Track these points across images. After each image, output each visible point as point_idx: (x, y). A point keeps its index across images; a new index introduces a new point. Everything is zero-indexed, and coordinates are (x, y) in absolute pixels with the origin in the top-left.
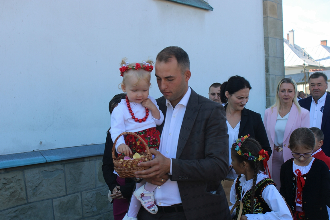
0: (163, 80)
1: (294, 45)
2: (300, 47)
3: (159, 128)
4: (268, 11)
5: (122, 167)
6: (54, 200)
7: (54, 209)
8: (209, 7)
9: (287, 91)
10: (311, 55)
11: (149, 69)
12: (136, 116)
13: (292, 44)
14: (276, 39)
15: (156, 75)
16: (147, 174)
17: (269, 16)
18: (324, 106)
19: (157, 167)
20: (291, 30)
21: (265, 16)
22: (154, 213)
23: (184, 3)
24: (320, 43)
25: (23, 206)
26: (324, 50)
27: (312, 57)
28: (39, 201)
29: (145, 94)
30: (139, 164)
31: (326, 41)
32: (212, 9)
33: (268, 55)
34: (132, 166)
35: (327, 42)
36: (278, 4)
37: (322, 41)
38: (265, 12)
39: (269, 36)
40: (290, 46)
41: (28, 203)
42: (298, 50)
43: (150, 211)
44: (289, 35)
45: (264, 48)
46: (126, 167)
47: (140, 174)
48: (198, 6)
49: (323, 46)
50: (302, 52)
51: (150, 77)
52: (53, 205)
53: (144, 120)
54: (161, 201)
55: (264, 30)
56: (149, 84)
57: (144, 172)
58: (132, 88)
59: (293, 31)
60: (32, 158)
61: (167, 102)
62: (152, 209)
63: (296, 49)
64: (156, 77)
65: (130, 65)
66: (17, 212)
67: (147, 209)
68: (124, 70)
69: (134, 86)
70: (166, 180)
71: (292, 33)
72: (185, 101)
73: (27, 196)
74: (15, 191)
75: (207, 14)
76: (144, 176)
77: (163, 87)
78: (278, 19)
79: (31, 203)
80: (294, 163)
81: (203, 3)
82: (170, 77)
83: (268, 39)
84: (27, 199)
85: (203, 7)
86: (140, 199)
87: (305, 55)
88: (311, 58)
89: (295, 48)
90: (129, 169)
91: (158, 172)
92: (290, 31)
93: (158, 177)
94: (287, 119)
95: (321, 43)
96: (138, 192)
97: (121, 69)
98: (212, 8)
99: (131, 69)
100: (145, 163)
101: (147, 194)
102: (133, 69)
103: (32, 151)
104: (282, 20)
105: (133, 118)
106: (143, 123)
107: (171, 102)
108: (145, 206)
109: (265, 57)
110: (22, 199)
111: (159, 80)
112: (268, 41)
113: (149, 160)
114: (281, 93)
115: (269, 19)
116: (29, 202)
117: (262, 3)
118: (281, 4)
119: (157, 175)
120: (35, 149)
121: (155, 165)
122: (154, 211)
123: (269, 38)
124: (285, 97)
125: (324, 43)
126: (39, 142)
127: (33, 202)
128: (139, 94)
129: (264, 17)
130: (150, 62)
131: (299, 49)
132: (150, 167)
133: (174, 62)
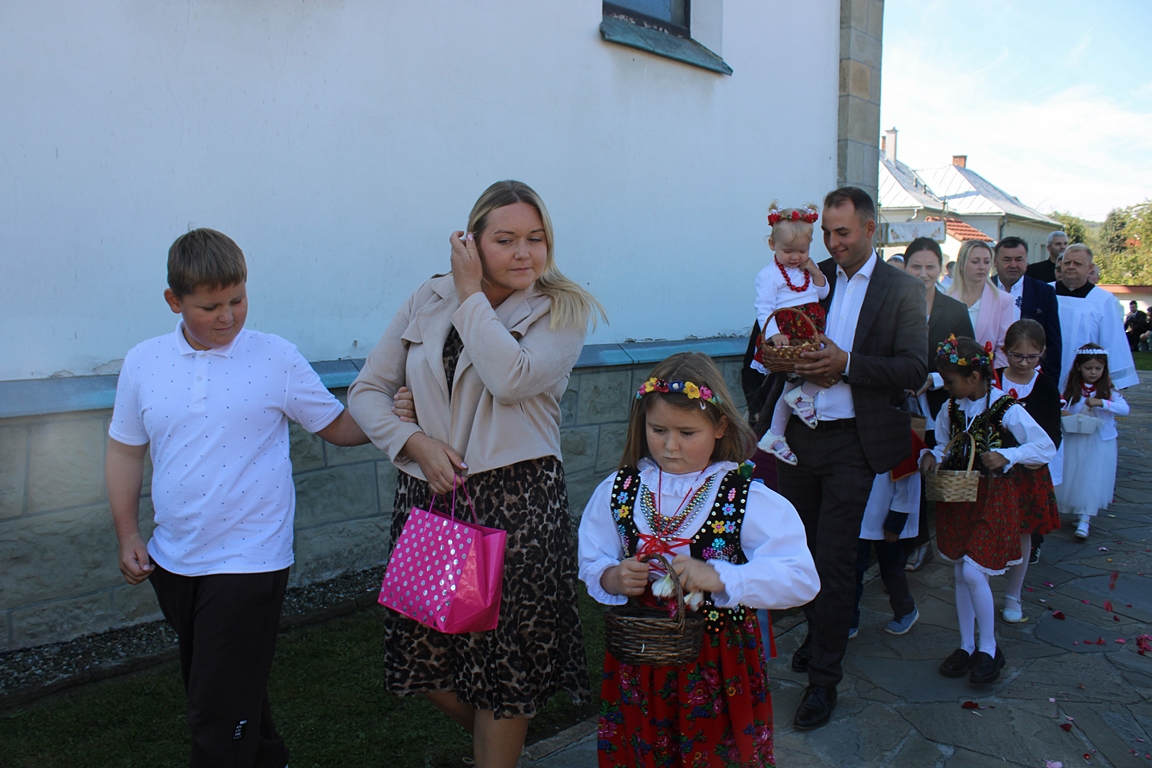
0: (832, 234)
1: (896, 161)
2: (907, 167)
3: (825, 304)
4: (850, 83)
5: (776, 356)
6: (379, 463)
7: (379, 483)
8: (724, 68)
9: (982, 261)
10: (931, 186)
11: (812, 219)
12: (793, 282)
13: (892, 160)
14: (864, 144)
15: (823, 228)
16: (811, 369)
17: (851, 93)
18: (1021, 296)
19: (827, 361)
20: (891, 128)
21: (843, 94)
22: (813, 427)
23: (670, 54)
24: (951, 160)
25: (318, 473)
26: (960, 177)
27: (933, 191)
28: (350, 464)
29: (804, 256)
30: (802, 355)
31: (965, 157)
32: (729, 71)
33: (845, 178)
34: (791, 356)
35: (968, 159)
36: (873, 68)
37: (955, 157)
38: (843, 85)
39: (849, 137)
40: (888, 165)
41: (326, 467)
42: (904, 173)
43: (809, 423)
44: (887, 139)
45: (837, 163)
46: (783, 356)
47: (803, 369)
48: (700, 63)
49: (957, 167)
50: (911, 178)
51: (812, 231)
52: (376, 473)
53: (803, 289)
54: (823, 413)
55: (839, 125)
56: (810, 239)
57: (808, 366)
58: (784, 248)
59: (894, 131)
60: (336, 375)
61: (839, 269)
62: (812, 421)
63: (899, 170)
64: (823, 232)
65: (784, 212)
66: (305, 484)
67: (804, 420)
68: (774, 220)
69: (786, 245)
70: (839, 380)
71: (893, 135)
72: (867, 269)
73: (325, 452)
74: (301, 441)
75: (719, 83)
76: (807, 372)
77: (832, 243)
78: (870, 102)
79: (332, 467)
80: (1004, 377)
81: (711, 56)
82: (842, 229)
83: (846, 145)
84: (325, 458)
85: (711, 66)
86: (794, 406)
87: (918, 186)
88: (930, 192)
89: (897, 168)
90: (787, 360)
91: (827, 369)
92: (887, 131)
93: (826, 375)
94: (978, 311)
95: (954, 161)
96: (790, 396)
97: (770, 217)
98: (729, 68)
99: (784, 219)
100: (811, 354)
101: (806, 398)
102: (789, 220)
103: (337, 359)
104: (879, 105)
105: (789, 284)
106: (802, 293)
107: (844, 268)
108: (802, 416)
109: (838, 182)
110: (315, 458)
111: (827, 235)
112: (847, 148)
113: (817, 350)
114: (972, 264)
115: (852, 101)
116: (329, 464)
117: (838, 66)
118: (879, 70)
119: (826, 372)
120: (343, 356)
121: (824, 357)
122: (814, 423)
123: (849, 142)
124: (979, 272)
125: (960, 161)
126: (352, 342)
127: (337, 466)
128: (796, 256)
129: (840, 96)
130: (813, 207)
131: (904, 170)
132: (817, 360)
133: (848, 208)
